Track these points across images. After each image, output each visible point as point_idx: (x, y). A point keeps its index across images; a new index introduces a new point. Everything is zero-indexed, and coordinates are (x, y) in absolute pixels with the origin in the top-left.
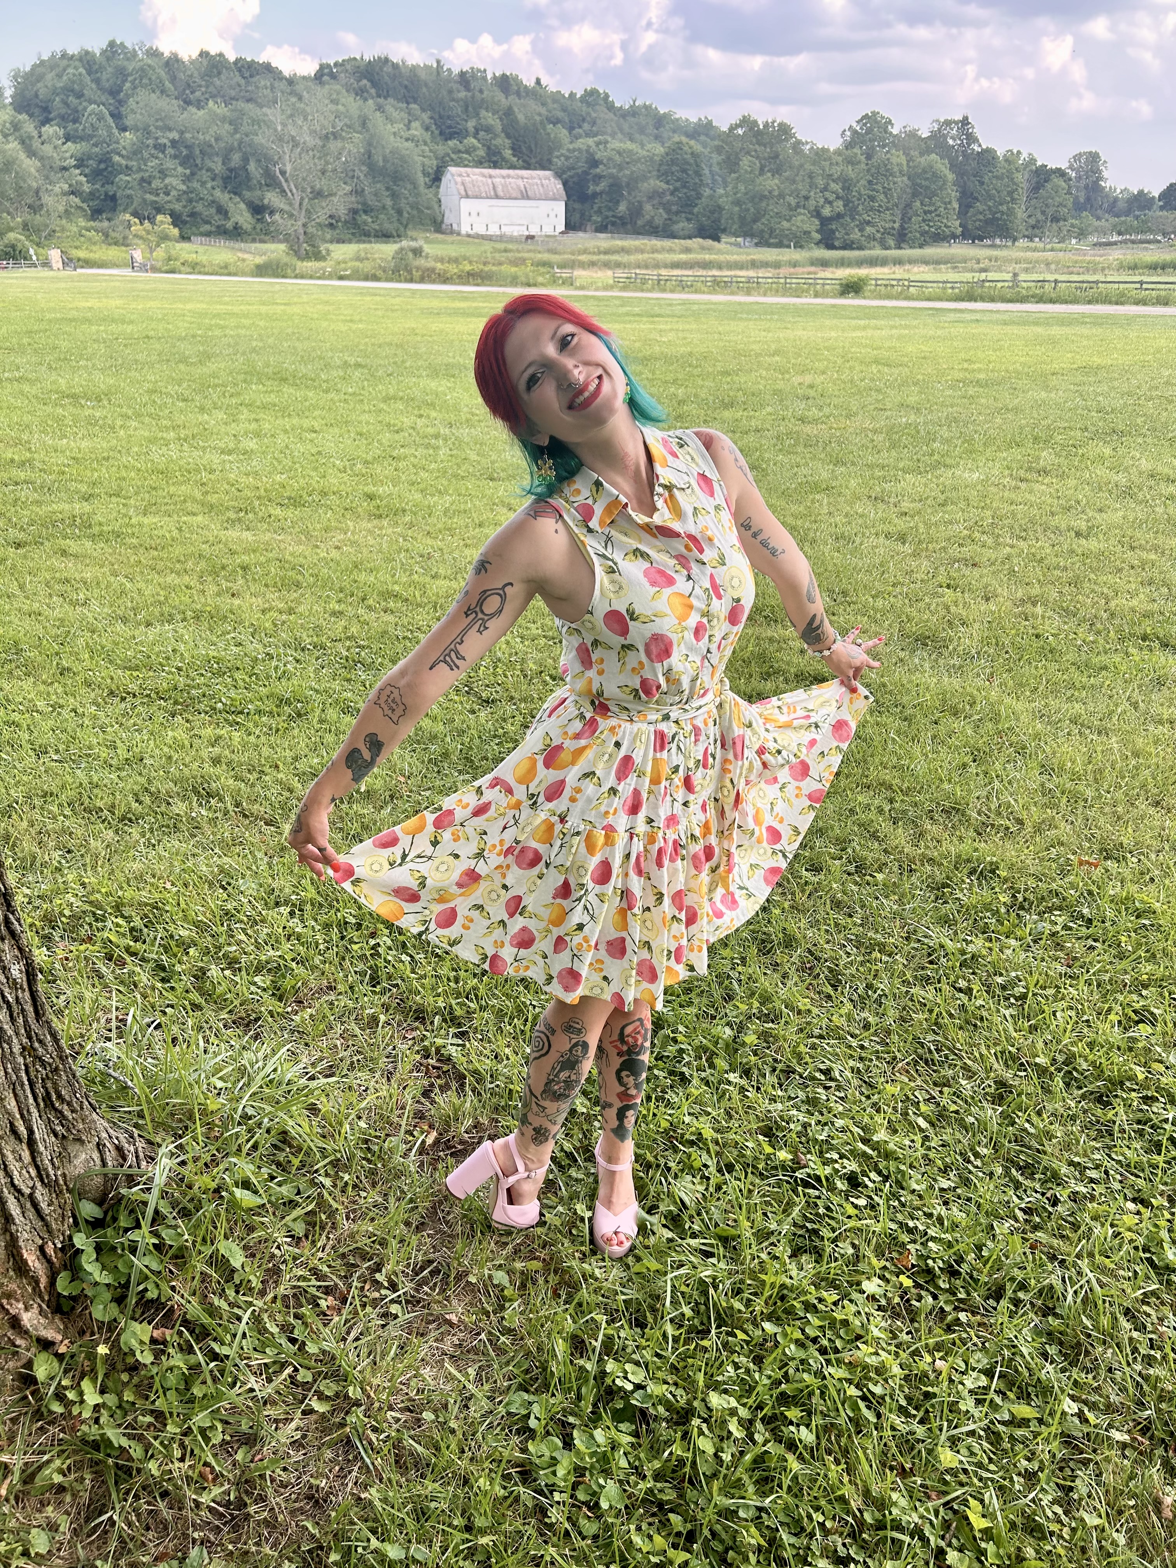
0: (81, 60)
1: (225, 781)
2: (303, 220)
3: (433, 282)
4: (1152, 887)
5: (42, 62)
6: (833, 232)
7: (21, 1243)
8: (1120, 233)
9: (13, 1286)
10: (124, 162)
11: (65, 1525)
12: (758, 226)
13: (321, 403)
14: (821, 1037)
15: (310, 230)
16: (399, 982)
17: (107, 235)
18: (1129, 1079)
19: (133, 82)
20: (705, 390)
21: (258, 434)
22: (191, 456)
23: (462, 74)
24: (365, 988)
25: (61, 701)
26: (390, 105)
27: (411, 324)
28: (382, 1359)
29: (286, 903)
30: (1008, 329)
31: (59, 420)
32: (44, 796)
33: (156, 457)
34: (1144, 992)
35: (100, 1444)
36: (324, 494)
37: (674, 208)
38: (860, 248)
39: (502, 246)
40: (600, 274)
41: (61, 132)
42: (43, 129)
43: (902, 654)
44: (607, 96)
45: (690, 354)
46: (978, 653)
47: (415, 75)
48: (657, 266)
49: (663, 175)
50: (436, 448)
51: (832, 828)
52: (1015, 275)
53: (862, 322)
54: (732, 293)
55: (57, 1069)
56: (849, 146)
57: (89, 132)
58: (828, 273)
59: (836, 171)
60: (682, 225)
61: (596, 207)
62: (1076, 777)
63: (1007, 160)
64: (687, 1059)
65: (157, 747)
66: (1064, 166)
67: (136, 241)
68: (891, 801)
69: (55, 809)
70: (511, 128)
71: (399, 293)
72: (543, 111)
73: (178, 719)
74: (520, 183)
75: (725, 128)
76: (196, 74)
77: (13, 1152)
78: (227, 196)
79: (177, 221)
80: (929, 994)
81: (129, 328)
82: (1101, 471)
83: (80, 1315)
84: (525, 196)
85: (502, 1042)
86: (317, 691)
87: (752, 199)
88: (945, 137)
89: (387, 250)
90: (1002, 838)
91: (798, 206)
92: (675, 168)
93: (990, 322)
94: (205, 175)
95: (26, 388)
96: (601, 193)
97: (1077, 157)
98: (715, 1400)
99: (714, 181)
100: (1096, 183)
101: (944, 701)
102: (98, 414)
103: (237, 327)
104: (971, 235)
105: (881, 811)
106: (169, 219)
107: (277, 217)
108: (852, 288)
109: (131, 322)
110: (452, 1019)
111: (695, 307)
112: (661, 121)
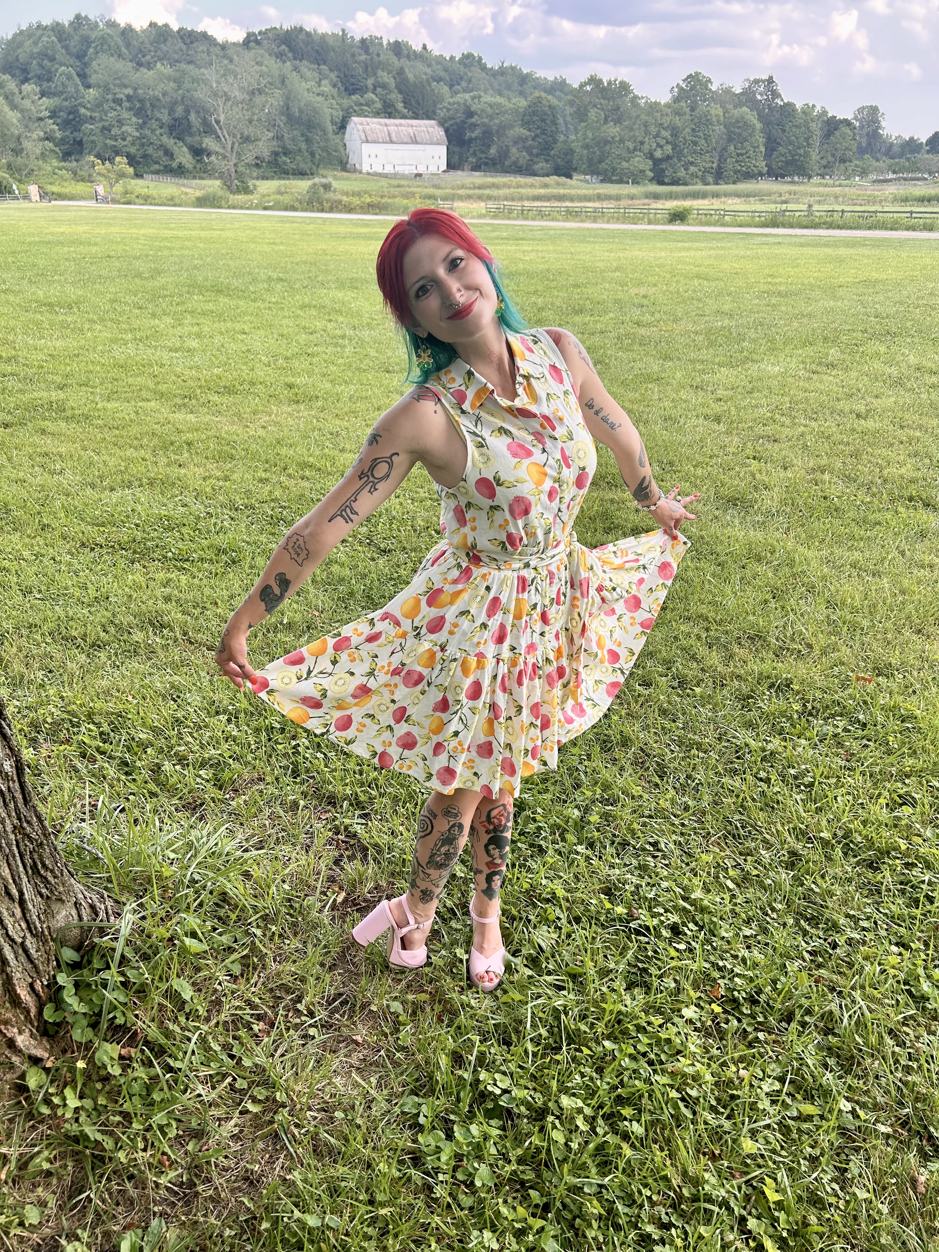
0: (53, 30)
1: (175, 615)
2: (234, 161)
3: (340, 211)
4: (914, 698)
5: (22, 32)
6: (663, 171)
7: (15, 982)
8: (894, 172)
9: (9, 1015)
10: (88, 114)
11: (52, 1201)
12: (603, 166)
13: (250, 310)
14: (650, 817)
15: (240, 169)
16: (315, 774)
17: (75, 173)
18: (895, 849)
19: (95, 48)
20: (560, 299)
21: (199, 336)
22: (145, 354)
23: (363, 41)
24: (288, 779)
25: (42, 551)
26: (305, 66)
27: (321, 246)
28: (303, 1070)
29: (225, 712)
30: (805, 250)
31: (38, 324)
32: (30, 627)
33: (116, 354)
34: (907, 781)
35: (80, 1139)
36: (252, 384)
37: (535, 151)
38: (685, 184)
39: (396, 182)
40: (475, 205)
41: (38, 89)
42: (23, 87)
43: (717, 513)
44: (480, 59)
45: (548, 270)
46: (778, 512)
47: (325, 42)
48: (521, 199)
49: (525, 124)
50: (343, 347)
51: (660, 652)
52: (810, 206)
53: (686, 245)
54: (582, 221)
55: (41, 844)
56: (676, 100)
57: (60, 88)
58: (659, 205)
59: (666, 121)
60: (541, 165)
61: (471, 151)
62: (855, 611)
63: (804, 112)
64: (544, 834)
65: (120, 587)
66: (850, 117)
67: (99, 178)
68: (707, 629)
69: (38, 637)
70: (403, 86)
71: (313, 221)
72: (429, 71)
73: (137, 565)
74: (410, 130)
75: (576, 86)
76: (146, 41)
77: (8, 909)
78: (172, 141)
79: (132, 161)
80: (737, 783)
81: (94, 249)
82: (877, 365)
83: (63, 1037)
84: (414, 141)
85: (397, 821)
86: (248, 543)
87: (598, 143)
88: (754, 93)
89: (302, 185)
90: (795, 659)
91: (635, 149)
92: (535, 118)
93: (790, 244)
94: (154, 124)
95: (11, 298)
96: (476, 139)
97: (861, 110)
98: (565, 1101)
99: (567, 128)
100: (875, 132)
101: (750, 550)
102: (69, 319)
103: (182, 248)
104: (775, 174)
105: (699, 638)
106: (125, 160)
107: (213, 158)
108: (678, 217)
109: (96, 244)
110: (357, 804)
111: (552, 232)
112: (524, 79)
